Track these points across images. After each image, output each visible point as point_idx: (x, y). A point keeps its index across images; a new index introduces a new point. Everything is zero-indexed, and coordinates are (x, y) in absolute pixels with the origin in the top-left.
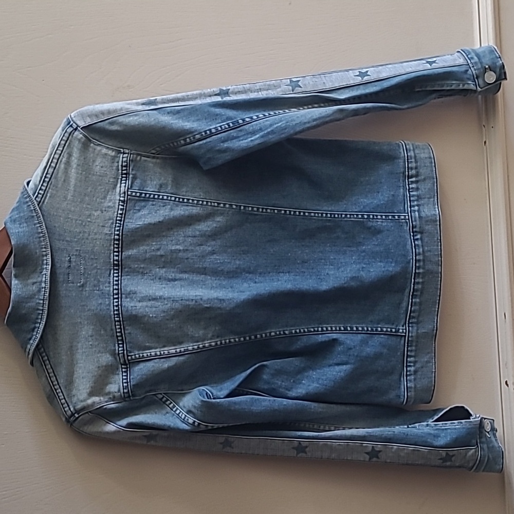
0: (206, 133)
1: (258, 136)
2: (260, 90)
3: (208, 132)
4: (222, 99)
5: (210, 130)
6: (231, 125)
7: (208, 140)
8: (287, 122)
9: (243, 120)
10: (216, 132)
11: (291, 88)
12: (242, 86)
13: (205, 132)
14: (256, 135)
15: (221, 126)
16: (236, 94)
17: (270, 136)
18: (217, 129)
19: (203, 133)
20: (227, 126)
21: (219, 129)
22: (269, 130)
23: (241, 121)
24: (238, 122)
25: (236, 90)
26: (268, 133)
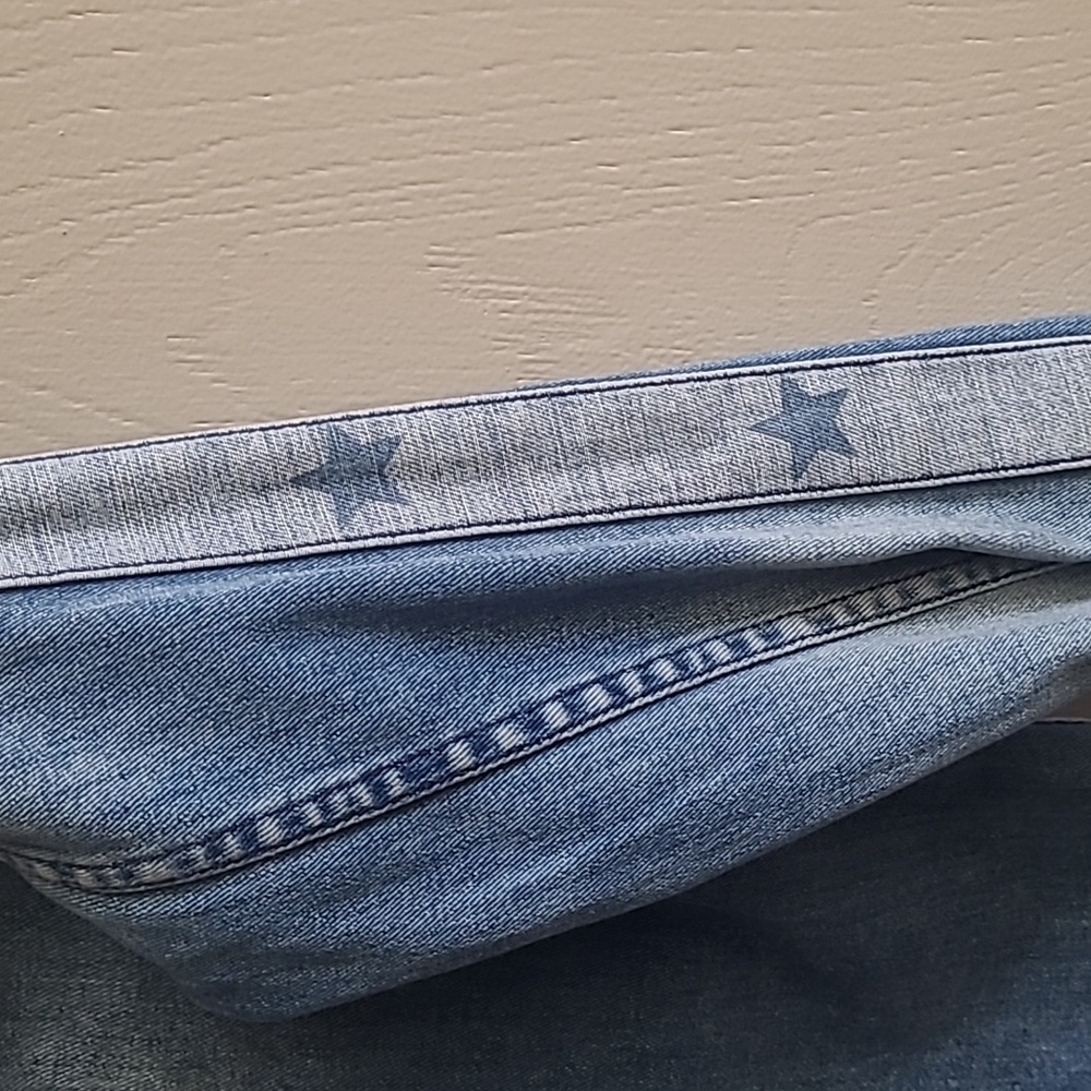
0: (215, 851)
1: (563, 861)
2: (597, 451)
3: (232, 842)
4: (343, 520)
5: (246, 828)
6: (396, 784)
7: (230, 890)
8: (761, 767)
9: (479, 740)
10: (285, 842)
11: (784, 451)
12: (478, 413)
13: (212, 841)
14: (552, 849)
15: (321, 797)
16: (436, 474)
17: (645, 867)
18: (297, 820)
19: (199, 852)
20: (364, 795)
21: (313, 814)
22: (642, 826)
23: (460, 755)
24: (444, 762)
25: (440, 450)
26: (637, 847)
